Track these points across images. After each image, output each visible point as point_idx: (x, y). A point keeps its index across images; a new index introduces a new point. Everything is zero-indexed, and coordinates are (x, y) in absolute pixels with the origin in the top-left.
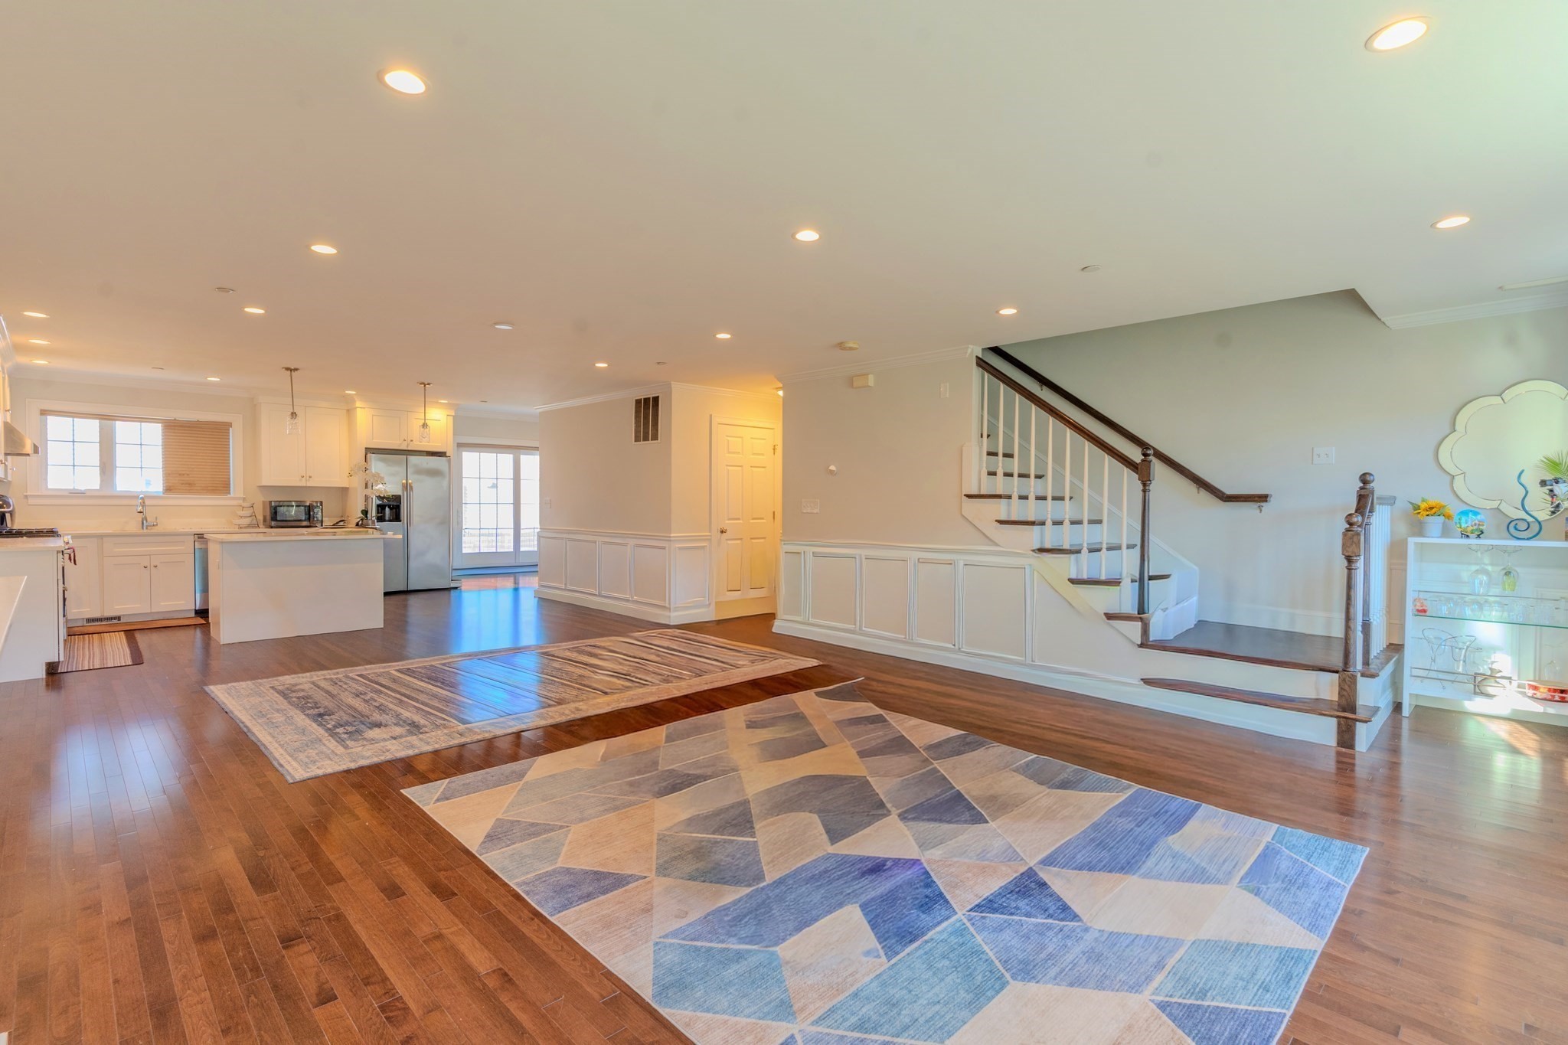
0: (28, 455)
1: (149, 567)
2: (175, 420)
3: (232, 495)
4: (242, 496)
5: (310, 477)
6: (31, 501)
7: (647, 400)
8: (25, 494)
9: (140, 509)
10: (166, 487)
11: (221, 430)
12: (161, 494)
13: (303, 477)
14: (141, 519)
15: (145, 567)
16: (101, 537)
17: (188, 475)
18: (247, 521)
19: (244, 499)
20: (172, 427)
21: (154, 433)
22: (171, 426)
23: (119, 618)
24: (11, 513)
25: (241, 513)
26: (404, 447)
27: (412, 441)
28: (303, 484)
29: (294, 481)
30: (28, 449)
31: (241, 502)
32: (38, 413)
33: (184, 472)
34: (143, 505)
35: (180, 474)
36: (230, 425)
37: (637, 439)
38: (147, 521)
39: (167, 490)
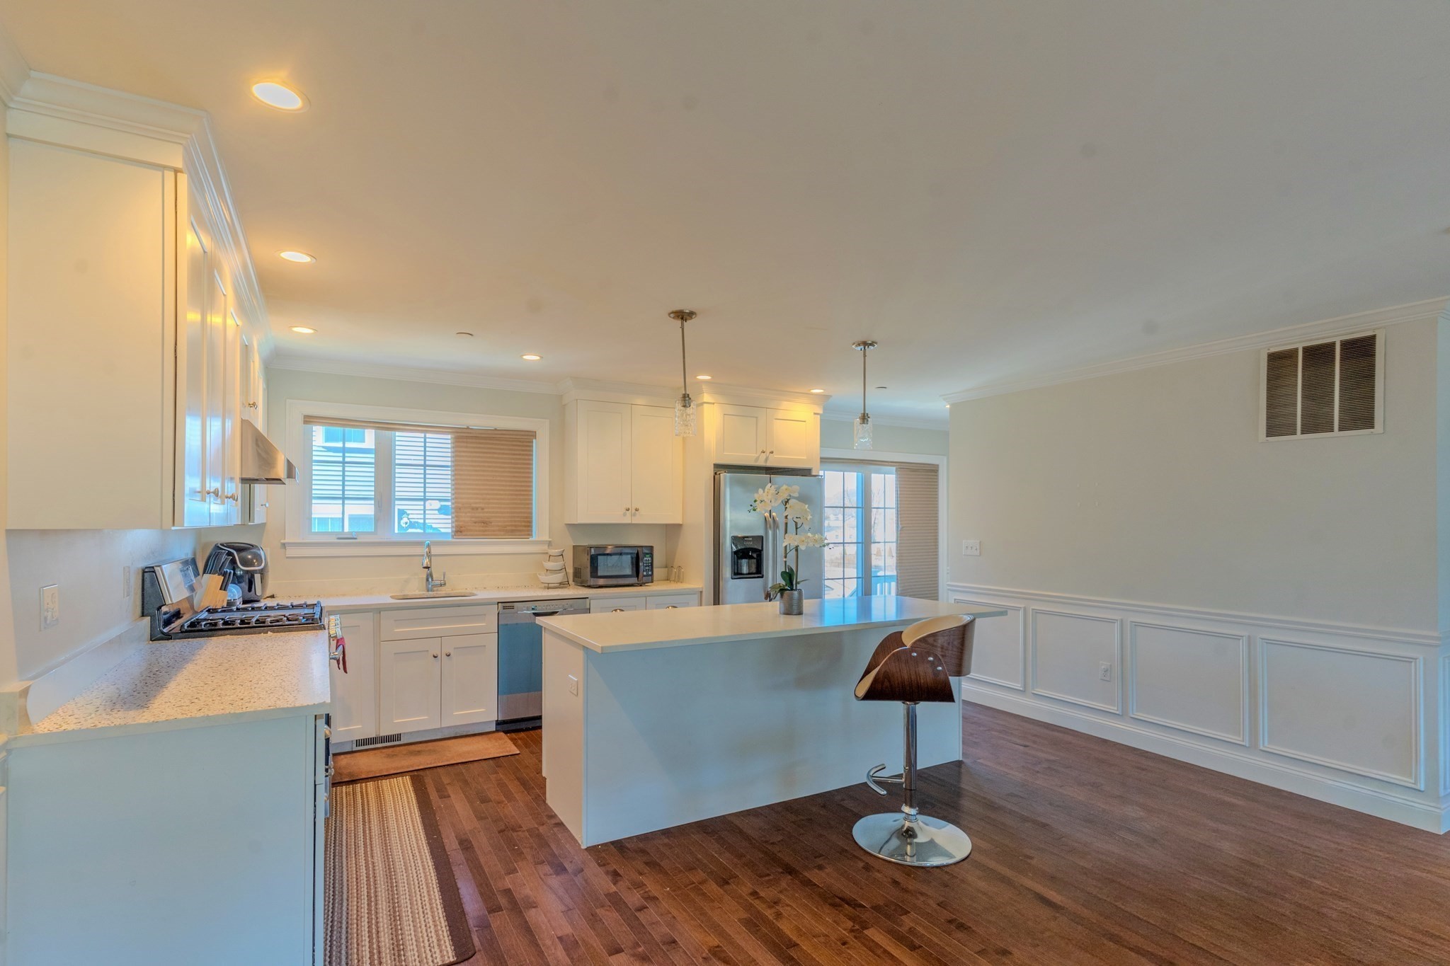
0: (278, 480)
1: (439, 656)
2: (468, 428)
3: (534, 538)
4: (547, 538)
5: (637, 510)
6: (291, 552)
7: (1318, 355)
8: (282, 541)
9: (426, 562)
10: (457, 526)
11: (521, 442)
12: (450, 539)
13: (628, 510)
14: (425, 576)
15: (435, 657)
16: (378, 610)
17: (483, 509)
18: (558, 578)
19: (550, 543)
20: (465, 438)
21: (441, 447)
22: (463, 437)
23: (398, 737)
24: (262, 572)
25: (550, 565)
26: (761, 463)
27: (772, 452)
28: (627, 520)
29: (613, 515)
30: (281, 471)
31: (545, 548)
32: (301, 419)
33: (478, 505)
34: (429, 555)
35: (473, 509)
36: (531, 435)
37: (1272, 430)
38: (432, 580)
39: (457, 531)
